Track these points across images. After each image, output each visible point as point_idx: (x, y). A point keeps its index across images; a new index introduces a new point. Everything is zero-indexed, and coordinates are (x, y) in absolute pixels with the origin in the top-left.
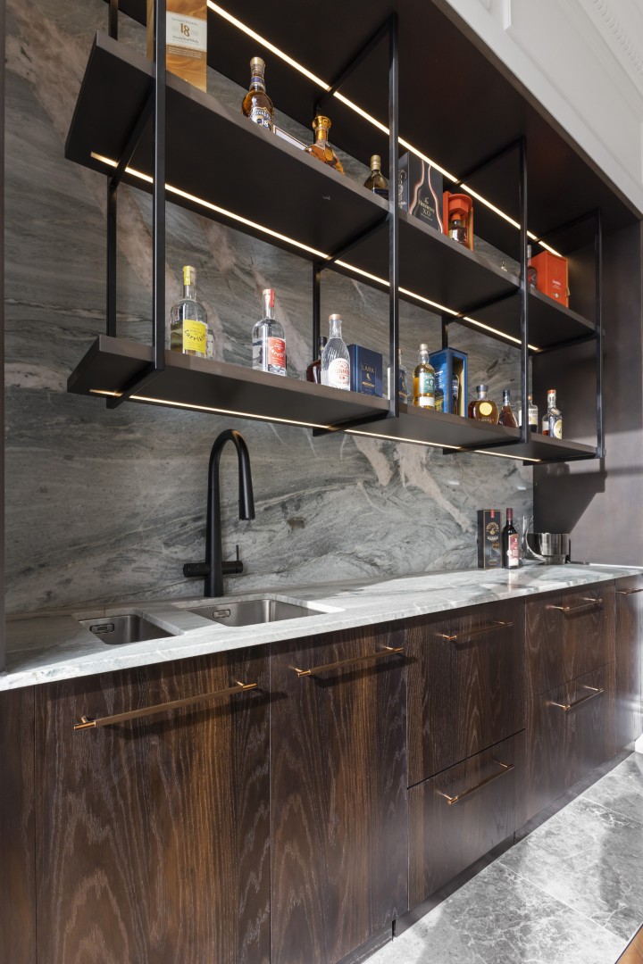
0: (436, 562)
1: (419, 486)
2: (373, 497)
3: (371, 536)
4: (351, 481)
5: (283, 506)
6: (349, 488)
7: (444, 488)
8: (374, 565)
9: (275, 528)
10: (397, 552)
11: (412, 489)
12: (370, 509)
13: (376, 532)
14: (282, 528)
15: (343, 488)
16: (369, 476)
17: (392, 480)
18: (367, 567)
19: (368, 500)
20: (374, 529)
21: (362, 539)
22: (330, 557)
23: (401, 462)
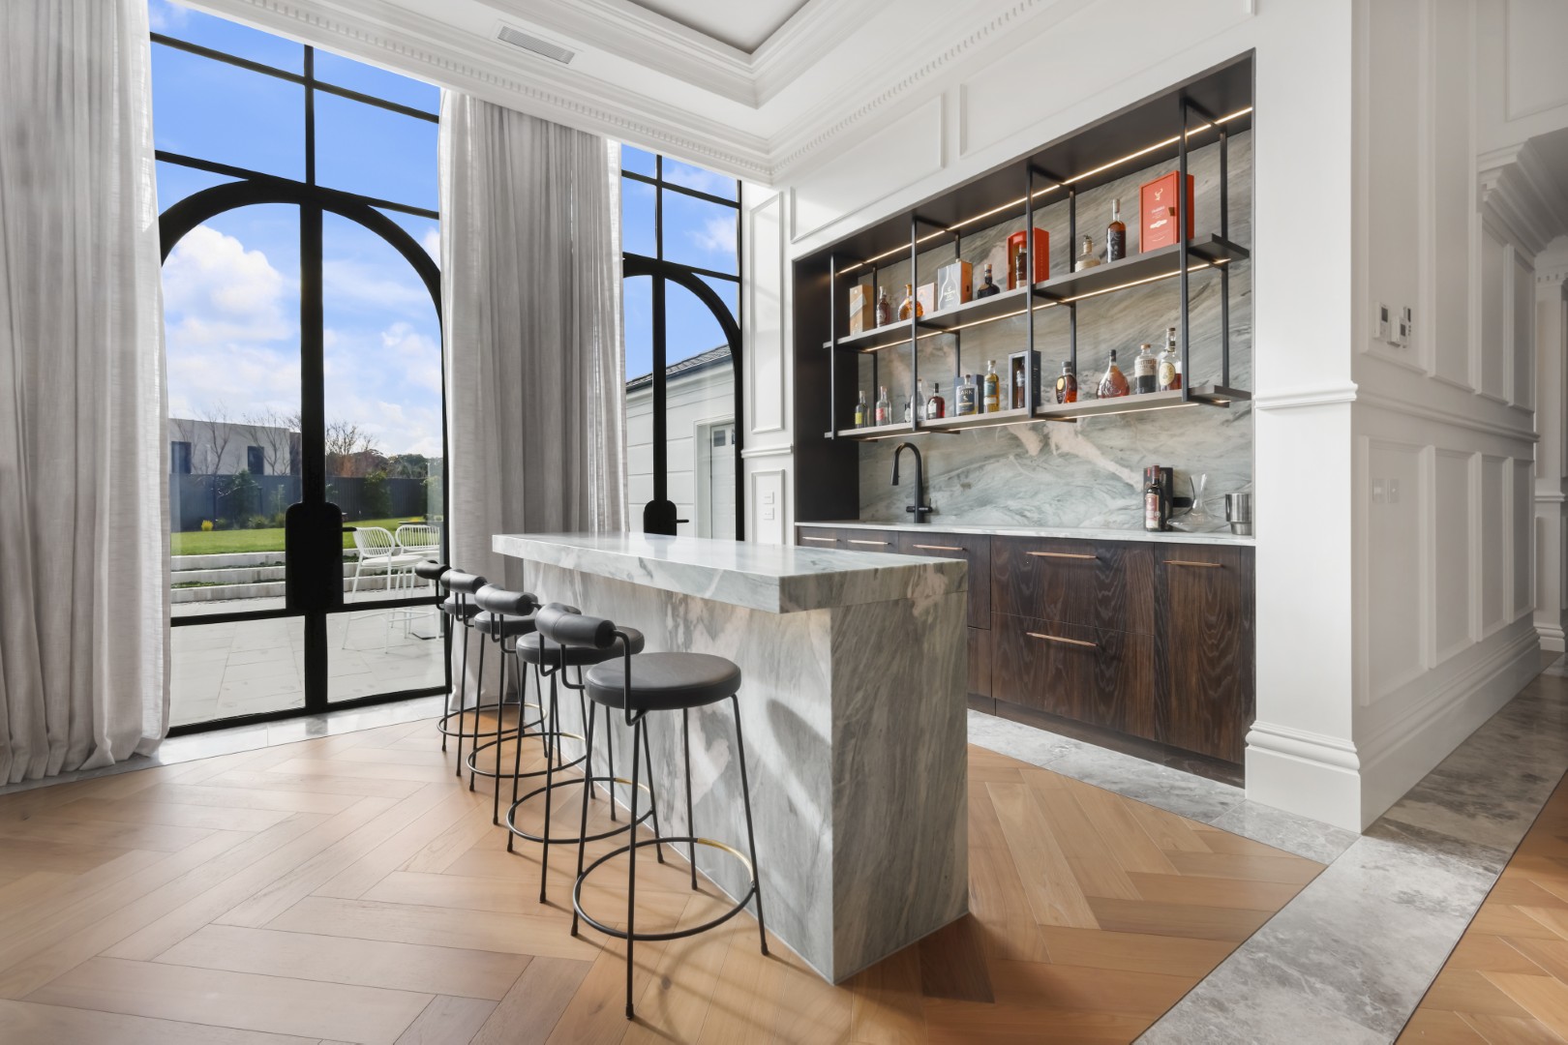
0: (1094, 519)
1: (1071, 451)
2: (1021, 465)
3: (1021, 495)
4: (1004, 455)
5: (958, 476)
6: (1003, 461)
7: (1103, 450)
8: (1025, 516)
9: (954, 489)
10: (1047, 508)
11: (1063, 456)
12: (1021, 474)
13: (1026, 492)
14: (958, 489)
15: (998, 461)
16: (1019, 450)
17: (1041, 450)
18: (1018, 517)
19: (1019, 468)
20: (1023, 489)
21: (1013, 496)
22: (988, 508)
23: (1050, 435)
